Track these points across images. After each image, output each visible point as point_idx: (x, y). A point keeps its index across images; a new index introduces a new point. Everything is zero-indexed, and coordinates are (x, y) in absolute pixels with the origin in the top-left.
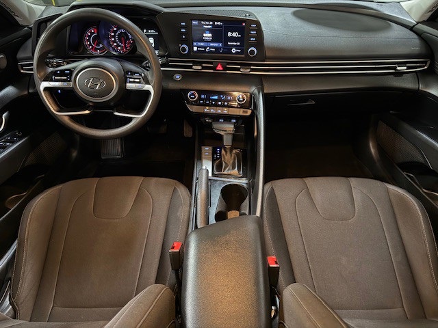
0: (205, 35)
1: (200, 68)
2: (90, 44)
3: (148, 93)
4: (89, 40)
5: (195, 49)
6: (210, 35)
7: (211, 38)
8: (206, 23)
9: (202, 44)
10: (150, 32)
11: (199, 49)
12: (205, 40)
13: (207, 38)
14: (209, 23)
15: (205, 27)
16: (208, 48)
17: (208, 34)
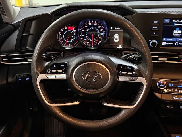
0: (175, 31)
1: (165, 59)
2: (62, 39)
4: (62, 36)
5: (164, 43)
6: (180, 32)
7: (181, 34)
8: (177, 21)
9: (171, 39)
10: (116, 29)
11: (167, 43)
12: (174, 36)
13: (176, 34)
14: (180, 21)
15: (176, 24)
16: (177, 43)
17: (178, 31)
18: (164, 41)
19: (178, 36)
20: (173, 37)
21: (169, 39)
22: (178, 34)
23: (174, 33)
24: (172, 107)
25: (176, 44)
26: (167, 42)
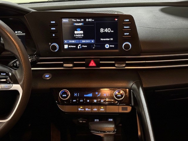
0: (76, 32)
1: (71, 65)
3: (16, 92)
5: (66, 47)
6: (82, 32)
7: (82, 35)
8: (76, 20)
9: (73, 41)
10: (17, 33)
11: (70, 46)
12: (76, 37)
13: (78, 35)
14: (80, 20)
15: (76, 24)
16: (80, 45)
17: (80, 32)
18: (66, 44)
19: (80, 37)
20: (74, 38)
21: (71, 41)
22: (80, 35)
23: (76, 34)
24: (85, 122)
25: (80, 47)
26: (69, 44)
